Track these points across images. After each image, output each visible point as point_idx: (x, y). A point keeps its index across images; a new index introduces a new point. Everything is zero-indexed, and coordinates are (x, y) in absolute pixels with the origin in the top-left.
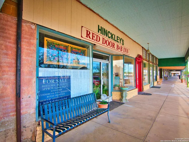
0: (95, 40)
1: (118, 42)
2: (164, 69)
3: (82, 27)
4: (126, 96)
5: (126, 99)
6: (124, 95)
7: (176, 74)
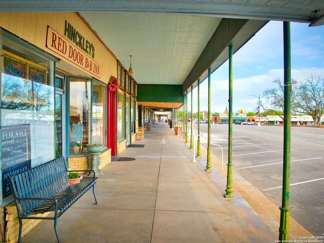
0: (61, 51)
1: (88, 52)
2: (144, 107)
3: (48, 27)
4: (98, 164)
5: (99, 170)
6: (95, 162)
7: (162, 117)
